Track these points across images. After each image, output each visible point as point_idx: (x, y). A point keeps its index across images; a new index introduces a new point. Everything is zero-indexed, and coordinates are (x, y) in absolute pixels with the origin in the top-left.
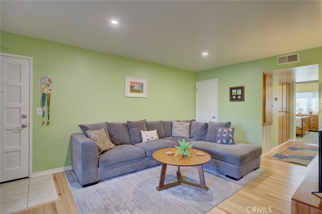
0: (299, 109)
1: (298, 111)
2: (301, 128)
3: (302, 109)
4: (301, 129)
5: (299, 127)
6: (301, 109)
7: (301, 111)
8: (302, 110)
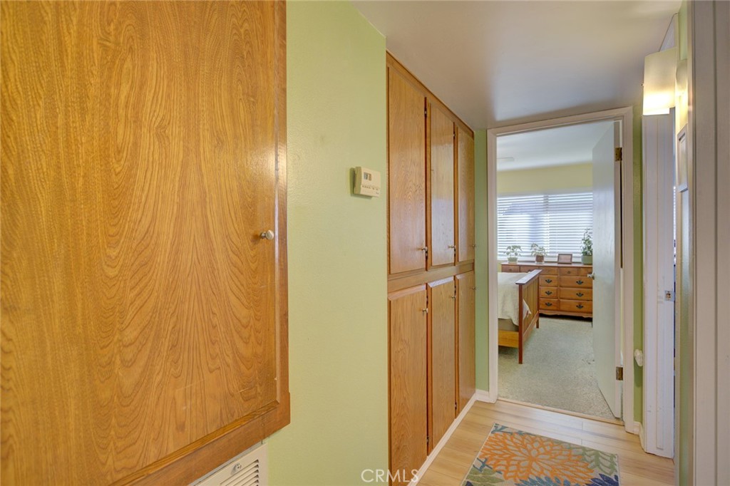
0: (509, 248)
1: (508, 253)
2: (516, 322)
3: (519, 247)
4: (518, 329)
5: (511, 320)
6: (515, 247)
7: (516, 254)
8: (518, 250)
